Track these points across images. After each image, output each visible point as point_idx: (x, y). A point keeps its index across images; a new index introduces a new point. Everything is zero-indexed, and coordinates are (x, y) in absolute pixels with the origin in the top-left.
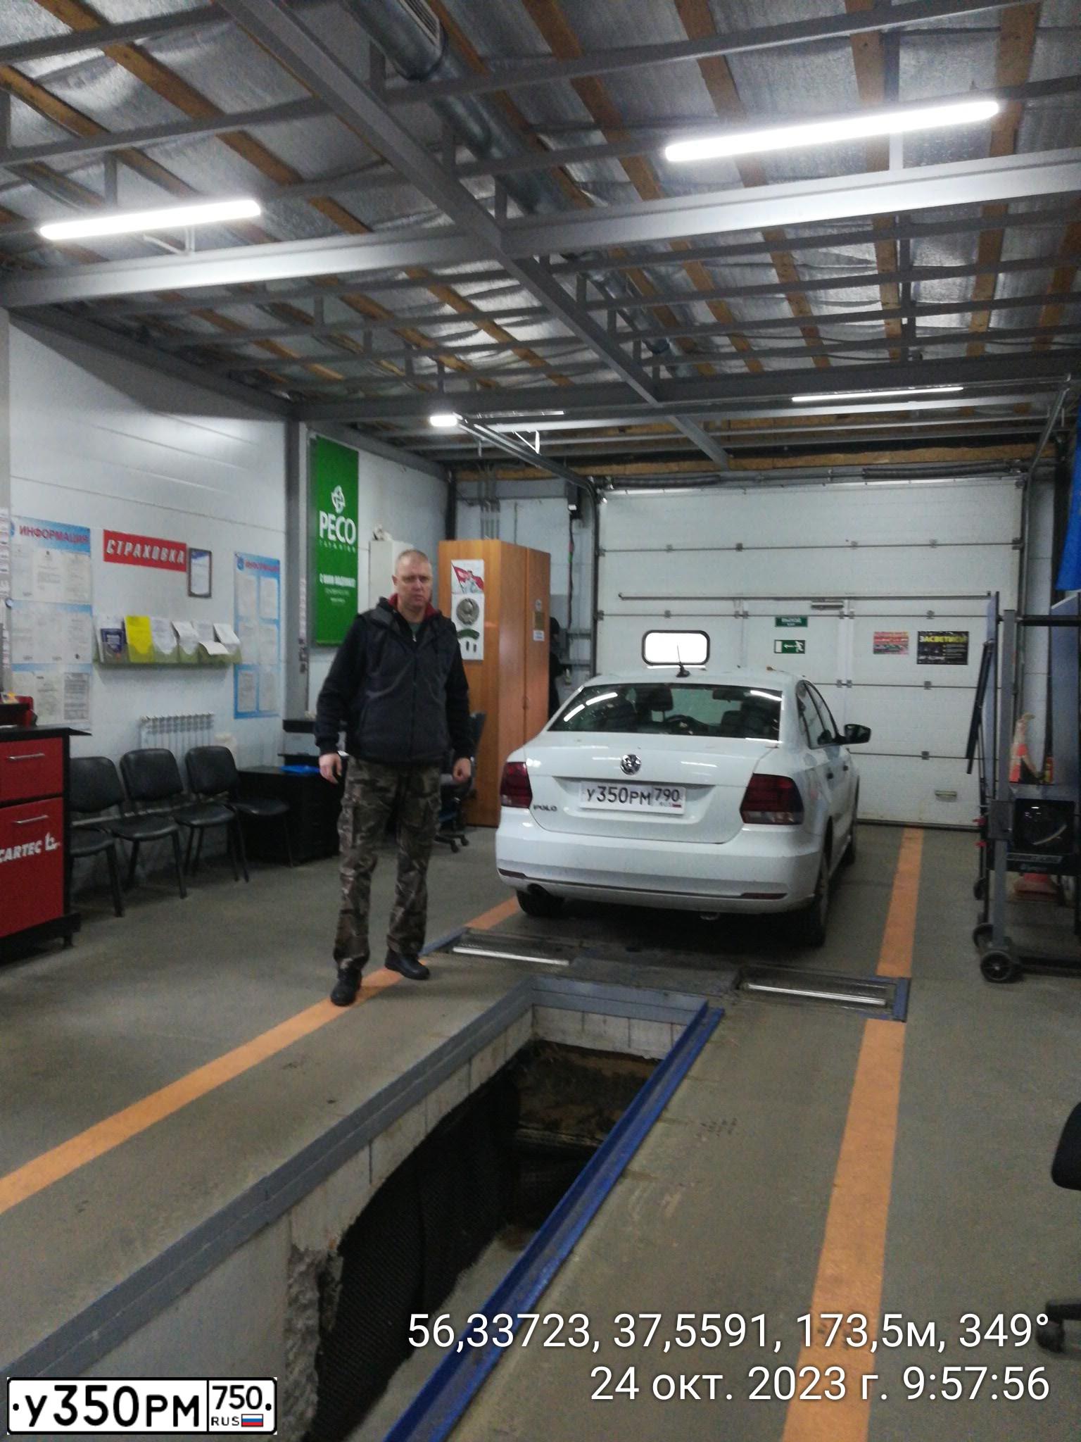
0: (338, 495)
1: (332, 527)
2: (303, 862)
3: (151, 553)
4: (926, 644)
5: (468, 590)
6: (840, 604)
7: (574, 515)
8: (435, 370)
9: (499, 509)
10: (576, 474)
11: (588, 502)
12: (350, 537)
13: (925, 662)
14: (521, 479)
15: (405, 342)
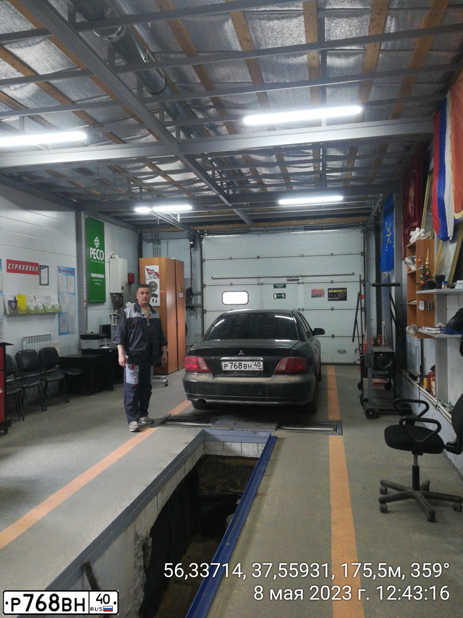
0: (97, 240)
3: (25, 268)
4: (331, 293)
5: (153, 278)
6: (298, 279)
7: (192, 246)
8: (138, 191)
9: (160, 244)
10: (193, 229)
11: (197, 240)
13: (331, 300)
14: (171, 232)
15: (128, 180)
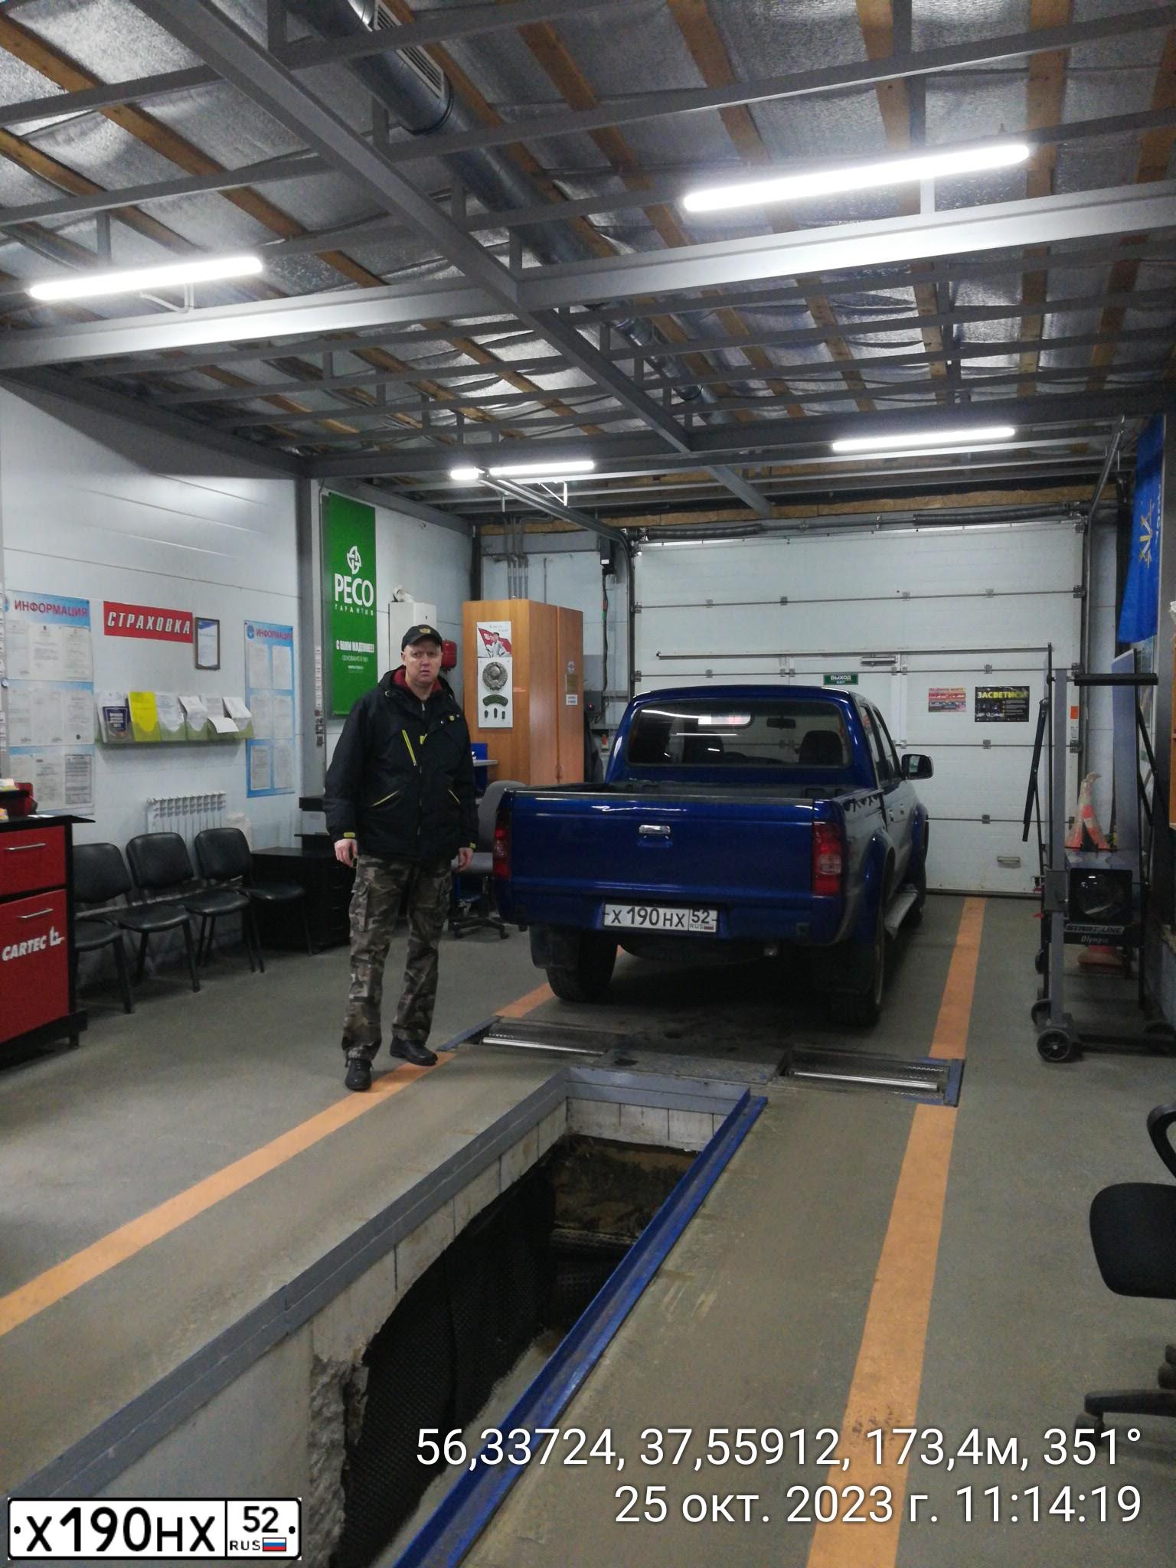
0: (353, 556)
1: (348, 589)
2: (323, 949)
3: (155, 623)
4: (985, 700)
5: (495, 654)
6: (893, 659)
7: (607, 570)
8: (454, 421)
9: (526, 566)
10: (605, 525)
11: (622, 555)
12: (368, 601)
13: (984, 719)
14: (550, 532)
15: (421, 394)
